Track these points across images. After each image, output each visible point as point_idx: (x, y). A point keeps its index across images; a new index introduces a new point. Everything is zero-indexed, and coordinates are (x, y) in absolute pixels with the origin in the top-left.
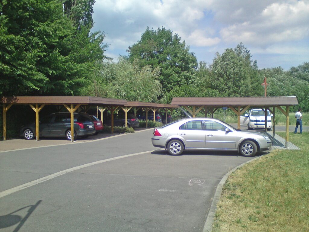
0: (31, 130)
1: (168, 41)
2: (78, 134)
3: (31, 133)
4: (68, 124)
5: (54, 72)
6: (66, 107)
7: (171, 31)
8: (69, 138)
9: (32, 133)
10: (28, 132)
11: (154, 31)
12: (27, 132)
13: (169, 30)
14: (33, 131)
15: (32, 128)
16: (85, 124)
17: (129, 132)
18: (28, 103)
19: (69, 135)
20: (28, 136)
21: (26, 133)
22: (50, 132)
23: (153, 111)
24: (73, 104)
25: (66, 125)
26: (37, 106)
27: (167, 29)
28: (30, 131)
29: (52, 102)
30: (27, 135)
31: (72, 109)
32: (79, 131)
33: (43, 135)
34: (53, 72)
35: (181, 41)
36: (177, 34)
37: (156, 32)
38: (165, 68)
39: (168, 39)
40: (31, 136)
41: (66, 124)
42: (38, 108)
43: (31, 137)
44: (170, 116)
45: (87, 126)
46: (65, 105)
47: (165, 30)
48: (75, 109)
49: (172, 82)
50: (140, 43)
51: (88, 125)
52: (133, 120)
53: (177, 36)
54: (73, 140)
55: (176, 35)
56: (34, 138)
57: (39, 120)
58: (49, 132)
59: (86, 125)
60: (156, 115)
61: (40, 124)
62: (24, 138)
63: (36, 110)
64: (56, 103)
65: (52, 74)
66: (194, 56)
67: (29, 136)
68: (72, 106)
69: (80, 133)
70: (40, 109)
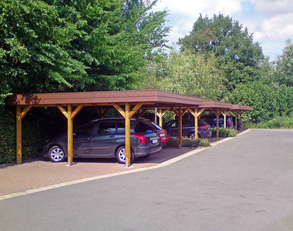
0: (60, 147)
1: (227, 29)
2: (135, 154)
3: (60, 151)
4: (120, 136)
5: (97, 61)
6: (118, 108)
7: (230, 18)
8: (121, 160)
9: (62, 152)
10: (56, 150)
11: (209, 19)
12: (54, 151)
13: (228, 16)
14: (64, 149)
15: (62, 144)
16: (147, 136)
17: (205, 146)
18: (56, 104)
19: (121, 155)
20: (55, 157)
21: (53, 153)
22: (90, 151)
23: (223, 115)
24: (129, 103)
25: (117, 139)
26: (69, 108)
27: (225, 16)
28: (58, 149)
29: (95, 101)
30: (53, 154)
31: (127, 112)
32: (138, 149)
33: (78, 155)
34: (94, 60)
35: (243, 29)
36: (237, 22)
37: (211, 19)
38: (224, 62)
39: (227, 27)
40: (61, 156)
41: (116, 136)
42: (72, 112)
43: (60, 158)
44: (240, 121)
45: (151, 139)
46: (116, 106)
47: (223, 17)
48: (132, 113)
49: (233, 80)
50: (192, 33)
51: (152, 137)
52: (204, 127)
53: (237, 23)
54: (129, 164)
55: (235, 22)
56: (65, 160)
57: (74, 131)
58: (88, 150)
59: (149, 138)
60: (226, 120)
61: (74, 137)
62: (48, 159)
63: (68, 115)
64: (101, 102)
65: (94, 63)
66: (260, 46)
67: (58, 157)
68: (127, 107)
69: (140, 152)
70: (75, 113)
